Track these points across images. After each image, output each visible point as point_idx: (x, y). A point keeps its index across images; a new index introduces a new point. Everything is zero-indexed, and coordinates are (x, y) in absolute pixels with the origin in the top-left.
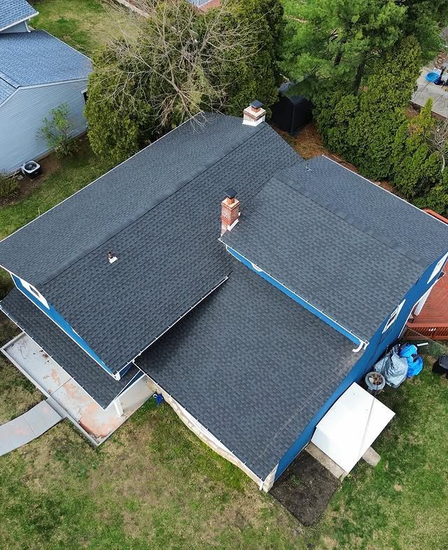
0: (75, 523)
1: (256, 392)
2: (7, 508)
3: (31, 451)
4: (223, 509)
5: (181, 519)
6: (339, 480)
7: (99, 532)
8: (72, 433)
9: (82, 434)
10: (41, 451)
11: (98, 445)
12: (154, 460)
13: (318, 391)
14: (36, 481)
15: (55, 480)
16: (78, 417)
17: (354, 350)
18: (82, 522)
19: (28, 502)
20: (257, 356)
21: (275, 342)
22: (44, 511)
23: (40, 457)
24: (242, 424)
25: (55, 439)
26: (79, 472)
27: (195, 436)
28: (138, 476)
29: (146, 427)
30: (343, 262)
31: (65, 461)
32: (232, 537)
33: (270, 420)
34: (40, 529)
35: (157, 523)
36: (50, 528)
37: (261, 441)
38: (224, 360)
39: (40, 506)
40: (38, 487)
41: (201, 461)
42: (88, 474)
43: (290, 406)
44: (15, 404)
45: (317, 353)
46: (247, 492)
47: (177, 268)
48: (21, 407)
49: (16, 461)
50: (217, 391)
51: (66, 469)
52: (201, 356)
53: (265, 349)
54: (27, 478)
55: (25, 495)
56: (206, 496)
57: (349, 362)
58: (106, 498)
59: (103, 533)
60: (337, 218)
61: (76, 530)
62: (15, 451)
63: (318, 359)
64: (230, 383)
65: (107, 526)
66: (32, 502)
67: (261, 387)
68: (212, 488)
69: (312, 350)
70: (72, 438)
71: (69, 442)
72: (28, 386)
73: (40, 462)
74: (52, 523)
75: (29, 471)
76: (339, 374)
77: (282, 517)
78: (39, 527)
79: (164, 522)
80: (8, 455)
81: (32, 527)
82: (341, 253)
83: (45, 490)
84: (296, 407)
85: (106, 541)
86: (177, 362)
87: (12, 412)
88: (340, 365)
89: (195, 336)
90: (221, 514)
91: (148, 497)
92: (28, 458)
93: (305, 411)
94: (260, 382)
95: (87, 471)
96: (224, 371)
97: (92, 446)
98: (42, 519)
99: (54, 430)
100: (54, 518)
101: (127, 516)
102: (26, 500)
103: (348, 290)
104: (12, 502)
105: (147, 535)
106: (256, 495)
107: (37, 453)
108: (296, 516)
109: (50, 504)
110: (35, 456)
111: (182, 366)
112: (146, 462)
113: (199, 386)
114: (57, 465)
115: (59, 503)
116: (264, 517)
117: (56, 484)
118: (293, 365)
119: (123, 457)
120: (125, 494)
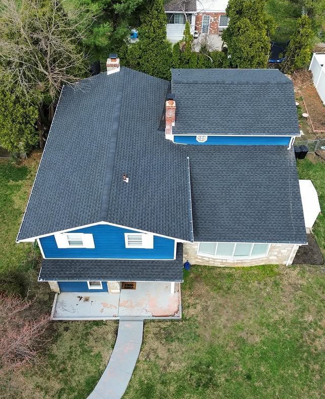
0: (221, 364)
1: (261, 204)
2: (173, 394)
3: (149, 353)
4: (282, 289)
5: (270, 311)
6: (311, 234)
7: (239, 356)
8: (159, 324)
9: (164, 320)
10: (155, 347)
11: (181, 317)
12: (223, 296)
13: (291, 180)
14: (172, 364)
15: (183, 353)
16: (150, 314)
17: (288, 149)
18: (223, 360)
19: (181, 379)
20: (243, 186)
21: (246, 172)
22: (197, 375)
23: (159, 350)
24: (270, 225)
25: (155, 334)
26: (192, 337)
27: (229, 267)
28: (225, 311)
29: (197, 285)
30: (252, 105)
31: (176, 339)
32: (301, 298)
33: (281, 212)
34: (206, 386)
35: (262, 324)
36: (210, 380)
37: (287, 226)
38: (228, 201)
39: (191, 375)
40: (178, 367)
41: (245, 277)
42: (197, 334)
43: (284, 198)
44: (104, 339)
45: (272, 163)
46: (282, 273)
47: (162, 166)
48: (110, 337)
49: (146, 366)
50: (240, 219)
51: (182, 342)
52: (213, 209)
53: (244, 179)
54: (165, 368)
55: (176, 378)
56: (267, 290)
57: (291, 156)
58: (222, 337)
59: (241, 354)
60: (227, 85)
61: (226, 366)
62: (138, 361)
63: (275, 165)
64: (243, 210)
65: (239, 349)
66: (184, 377)
67: (261, 200)
68: (265, 284)
69: (268, 163)
70: (163, 326)
71: (164, 329)
72: (97, 323)
73: (162, 353)
74: (209, 377)
75: (162, 363)
76: (292, 165)
77: (309, 270)
78: (204, 385)
79: (264, 320)
80: (136, 368)
81: (200, 388)
82: (246, 101)
83: (184, 364)
84: (288, 196)
85: (248, 356)
86: (203, 221)
87: (108, 344)
88: (289, 161)
89: (199, 201)
90: (284, 292)
91: (242, 316)
92: (152, 357)
93: (294, 194)
94: (258, 197)
95: (195, 333)
96: (234, 206)
97: (178, 321)
98: (201, 379)
99: (147, 331)
100: (207, 372)
101: (243, 334)
102: (179, 379)
103: (267, 116)
104: (172, 389)
105: (263, 334)
106: (288, 270)
107: (155, 351)
108: (314, 264)
109: (196, 368)
110: (155, 352)
111: (207, 222)
112: (221, 301)
113: (228, 225)
114: (175, 345)
115: (200, 363)
116: (303, 277)
117: (186, 355)
118: (266, 177)
119: (205, 309)
120: (229, 326)
